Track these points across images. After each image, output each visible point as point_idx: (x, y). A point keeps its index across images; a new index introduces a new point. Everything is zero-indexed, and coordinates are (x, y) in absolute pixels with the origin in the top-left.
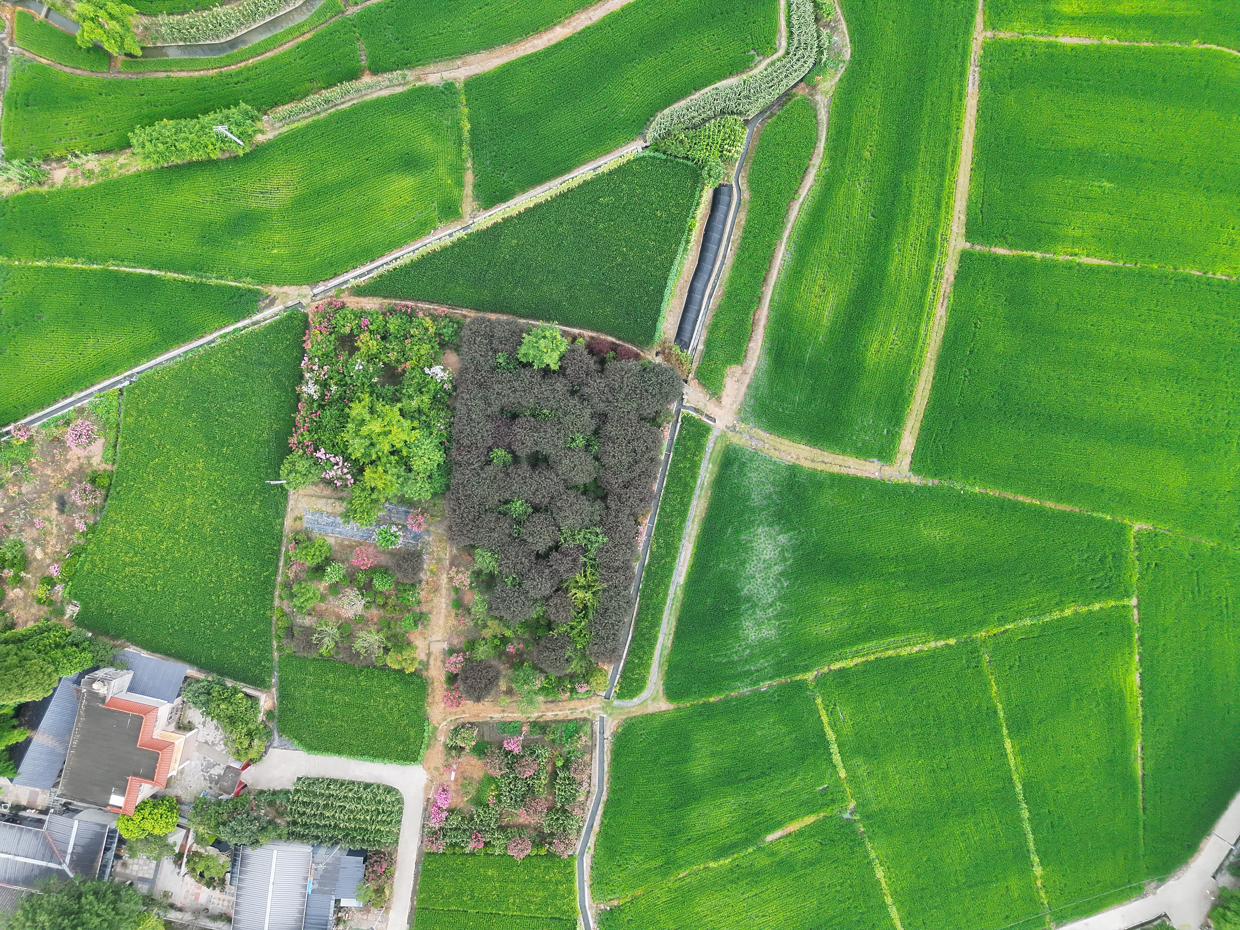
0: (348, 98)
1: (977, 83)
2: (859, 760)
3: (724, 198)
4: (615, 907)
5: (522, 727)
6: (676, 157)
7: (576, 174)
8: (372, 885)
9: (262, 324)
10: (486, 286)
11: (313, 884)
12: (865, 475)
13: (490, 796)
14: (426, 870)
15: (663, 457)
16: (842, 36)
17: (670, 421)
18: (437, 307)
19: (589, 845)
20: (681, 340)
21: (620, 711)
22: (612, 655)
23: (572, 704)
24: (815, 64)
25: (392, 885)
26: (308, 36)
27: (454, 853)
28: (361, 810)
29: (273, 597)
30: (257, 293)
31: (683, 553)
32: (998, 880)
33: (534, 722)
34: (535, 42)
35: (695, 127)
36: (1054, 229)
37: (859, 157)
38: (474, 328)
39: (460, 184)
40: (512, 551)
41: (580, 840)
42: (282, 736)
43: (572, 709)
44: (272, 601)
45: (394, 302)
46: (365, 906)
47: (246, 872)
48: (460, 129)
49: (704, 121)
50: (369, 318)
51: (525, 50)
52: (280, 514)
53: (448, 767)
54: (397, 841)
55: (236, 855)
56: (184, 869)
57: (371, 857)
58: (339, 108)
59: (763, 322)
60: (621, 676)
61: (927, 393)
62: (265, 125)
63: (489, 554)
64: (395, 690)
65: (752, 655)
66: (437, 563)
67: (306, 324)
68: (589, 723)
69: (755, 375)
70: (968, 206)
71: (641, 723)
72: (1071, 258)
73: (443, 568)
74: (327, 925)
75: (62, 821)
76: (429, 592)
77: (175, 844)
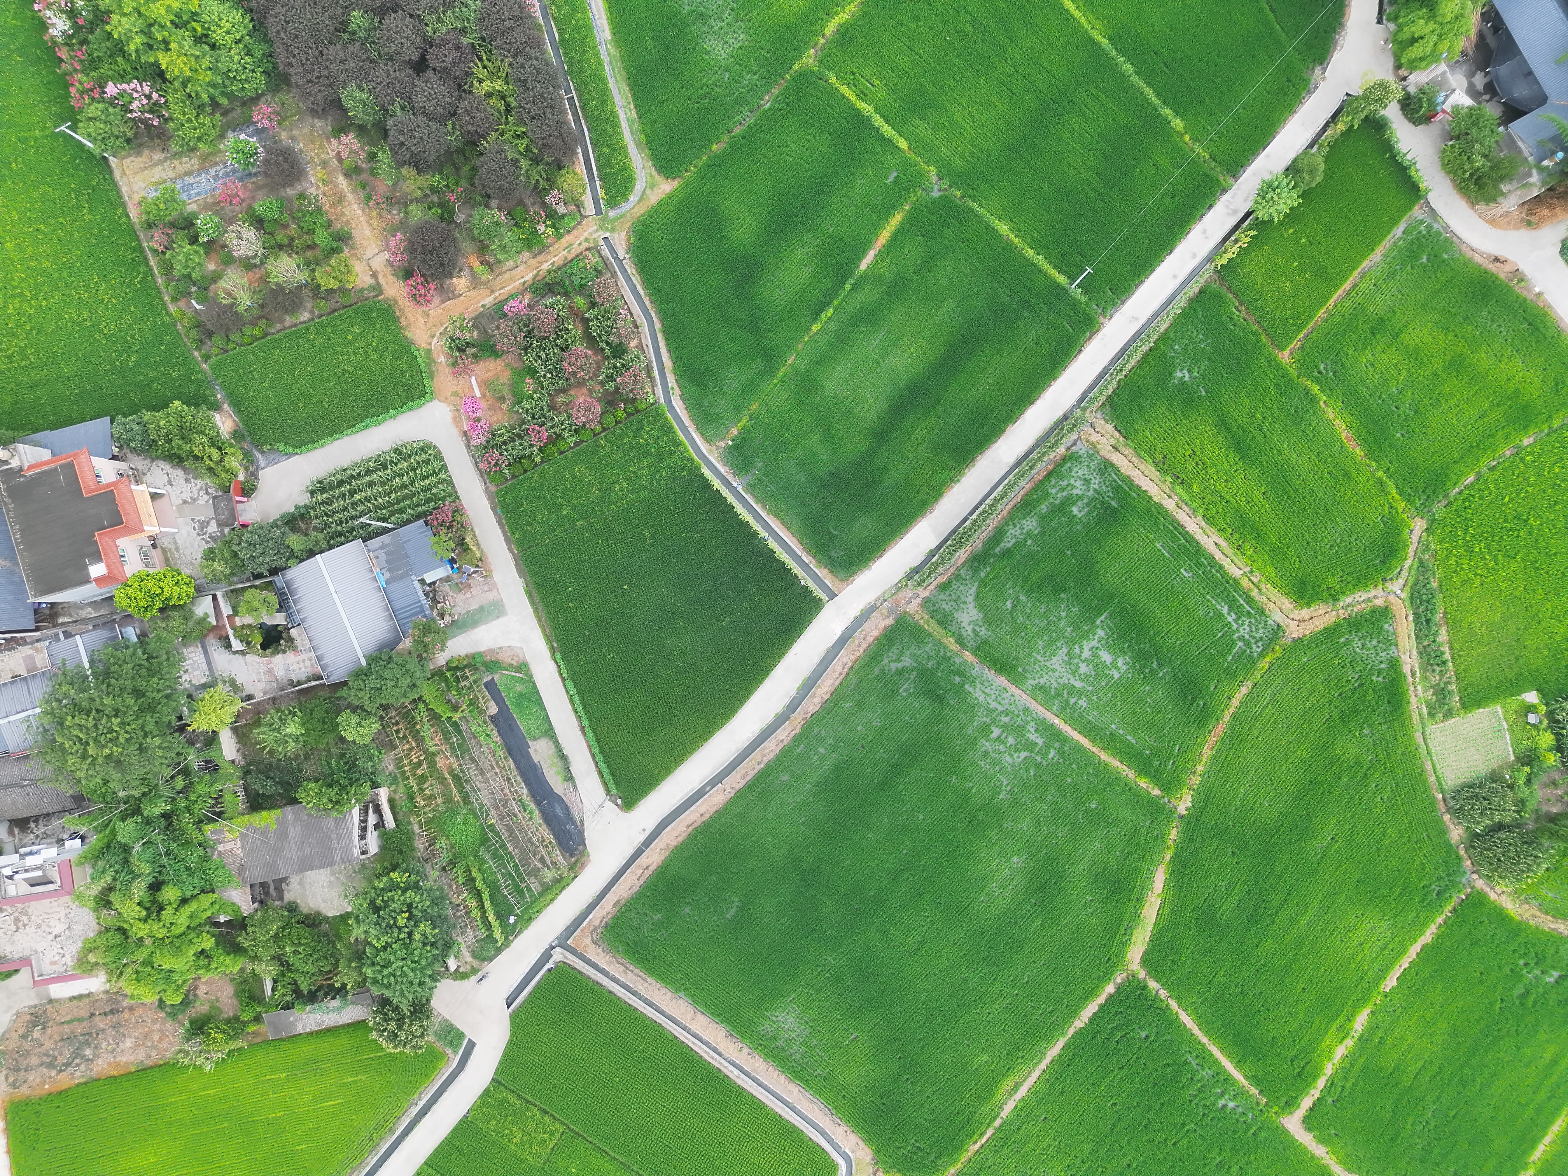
2: (913, 120)
4: (737, 436)
11: (382, 574)
19: (670, 384)
21: (621, 220)
27: (525, 470)
31: (592, 3)
33: (533, 284)
42: (263, 452)
43: (566, 248)
47: (300, 599)
52: (118, 204)
54: (458, 499)
56: (236, 645)
60: (600, 180)
65: (733, 76)
68: (595, 252)
71: (654, 218)
74: (423, 611)
75: (63, 647)
76: (333, 205)
77: (206, 615)
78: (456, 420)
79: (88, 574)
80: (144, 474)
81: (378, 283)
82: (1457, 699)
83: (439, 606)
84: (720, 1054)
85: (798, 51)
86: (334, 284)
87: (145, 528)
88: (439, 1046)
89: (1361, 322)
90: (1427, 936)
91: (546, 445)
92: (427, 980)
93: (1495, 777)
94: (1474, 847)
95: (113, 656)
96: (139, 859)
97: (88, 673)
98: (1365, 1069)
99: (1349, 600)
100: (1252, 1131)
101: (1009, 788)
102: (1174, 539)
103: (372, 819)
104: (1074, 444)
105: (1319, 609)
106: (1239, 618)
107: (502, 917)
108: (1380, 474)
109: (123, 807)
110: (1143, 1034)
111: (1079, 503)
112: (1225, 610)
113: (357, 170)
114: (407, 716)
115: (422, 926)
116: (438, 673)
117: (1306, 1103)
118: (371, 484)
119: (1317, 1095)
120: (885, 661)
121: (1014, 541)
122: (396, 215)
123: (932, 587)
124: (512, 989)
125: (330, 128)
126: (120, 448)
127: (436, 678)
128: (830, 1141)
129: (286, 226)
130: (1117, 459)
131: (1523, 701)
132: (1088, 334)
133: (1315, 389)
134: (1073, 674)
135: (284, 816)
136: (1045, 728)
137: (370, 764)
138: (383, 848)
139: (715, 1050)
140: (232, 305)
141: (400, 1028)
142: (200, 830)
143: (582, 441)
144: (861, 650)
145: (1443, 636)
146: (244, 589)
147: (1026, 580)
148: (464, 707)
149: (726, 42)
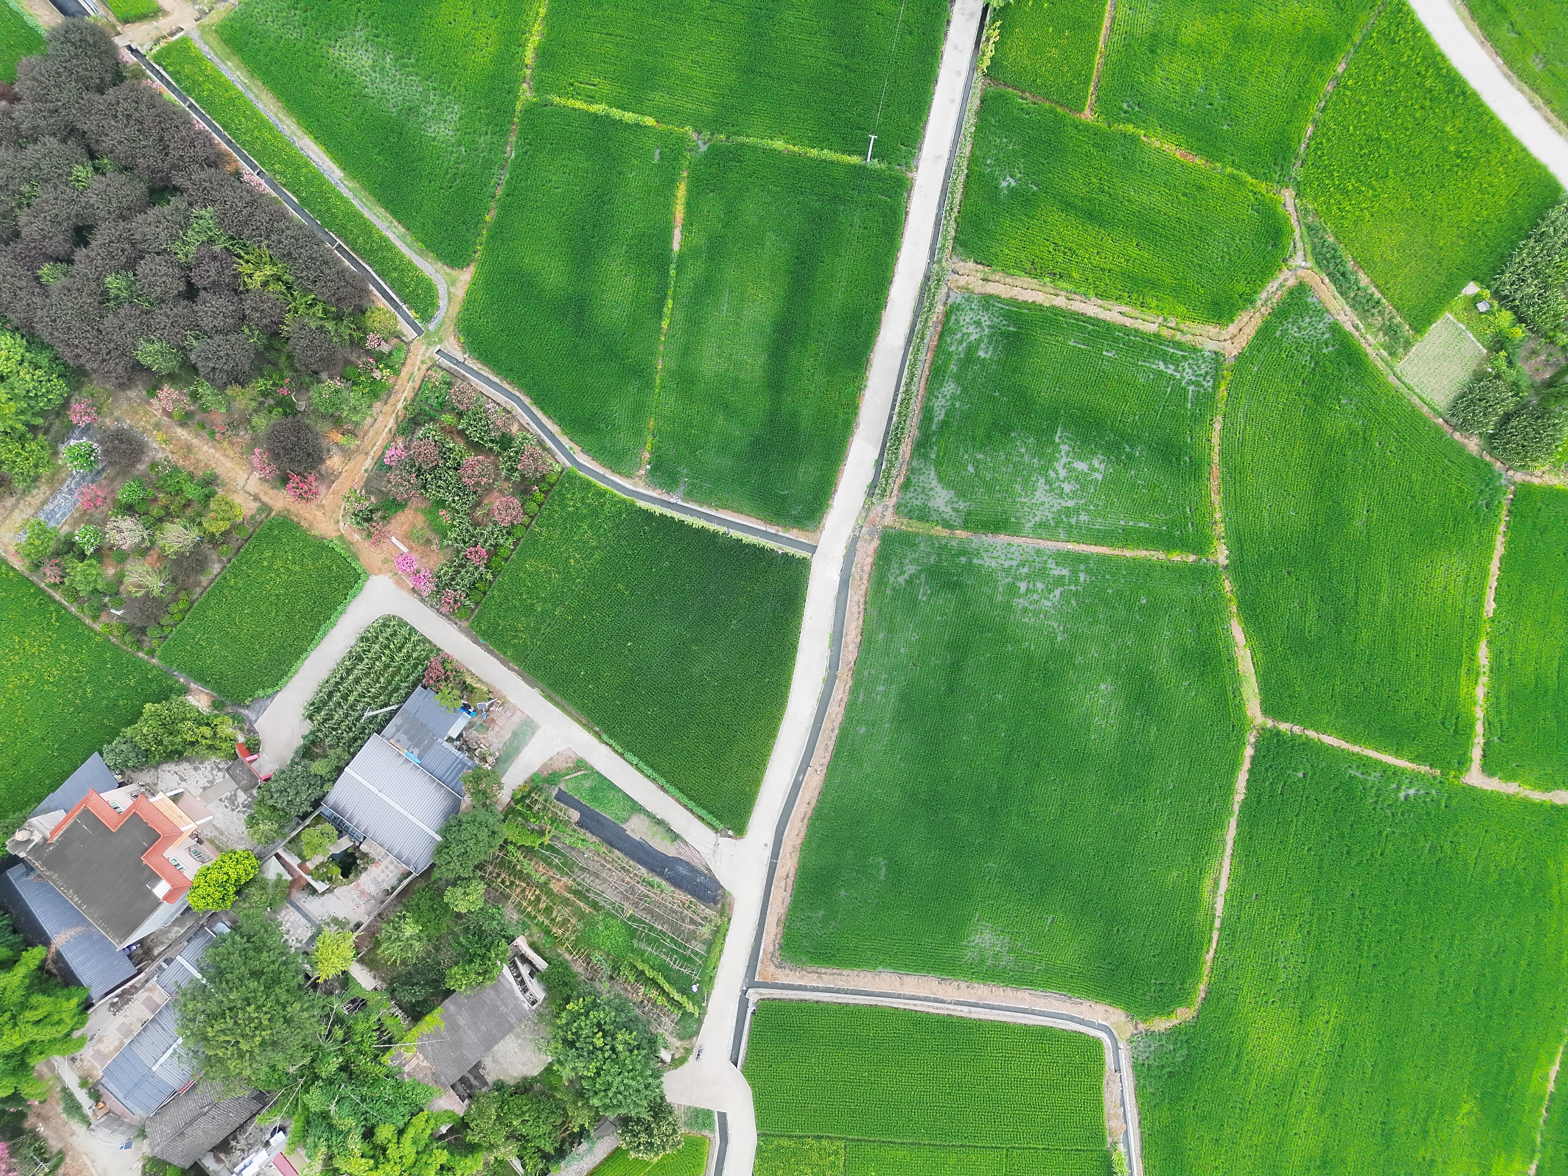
4: (650, 458)
11: (411, 752)
19: (566, 446)
21: (443, 328)
23: (404, 374)
42: (248, 706)
43: (409, 379)
47: (351, 816)
54: (439, 650)
56: (320, 886)
60: (403, 300)
65: (469, 147)
68: (436, 368)
71: (470, 309)
74: (465, 764)
75: (170, 971)
76: (186, 457)
77: (280, 876)
78: (399, 583)
79: (156, 897)
80: (156, 784)
81: (263, 503)
82: (1407, 327)
83: (477, 753)
84: (943, 1002)
85: (512, 92)
86: (224, 526)
87: (183, 829)
88: (695, 1133)
89: (1136, 48)
90: (1499, 548)
91: (489, 560)
92: (650, 1080)
93: (1479, 376)
94: (1495, 448)
95: (217, 955)
96: (340, 1118)
97: (204, 982)
98: (1511, 695)
99: (1264, 295)
100: (1443, 804)
101: (1061, 628)
102: (1082, 329)
103: (524, 970)
104: (948, 296)
105: (1242, 318)
106: (1178, 366)
107: (685, 991)
108: (1229, 170)
109: (301, 1081)
110: (1300, 775)
111: (982, 346)
112: (1162, 366)
113: (189, 415)
114: (504, 864)
115: (620, 1037)
116: (510, 812)
117: (1476, 753)
118: (357, 681)
119: (1482, 741)
120: (892, 580)
121: (943, 411)
122: (245, 435)
123: (895, 492)
124: (730, 1048)
125: (144, 393)
126: (122, 773)
127: (510, 816)
128: (1082, 1022)
129: (155, 499)
130: (992, 288)
131: (1465, 295)
132: (905, 195)
133: (1130, 128)
134: (1061, 497)
135: (447, 1010)
136: (1064, 558)
137: (495, 923)
138: (548, 989)
139: (937, 1000)
140: (147, 594)
141: (651, 1135)
142: (380, 1064)
143: (519, 539)
144: (865, 582)
145: (1364, 280)
146: (298, 835)
147: (974, 438)
148: (549, 827)
149: (445, 121)
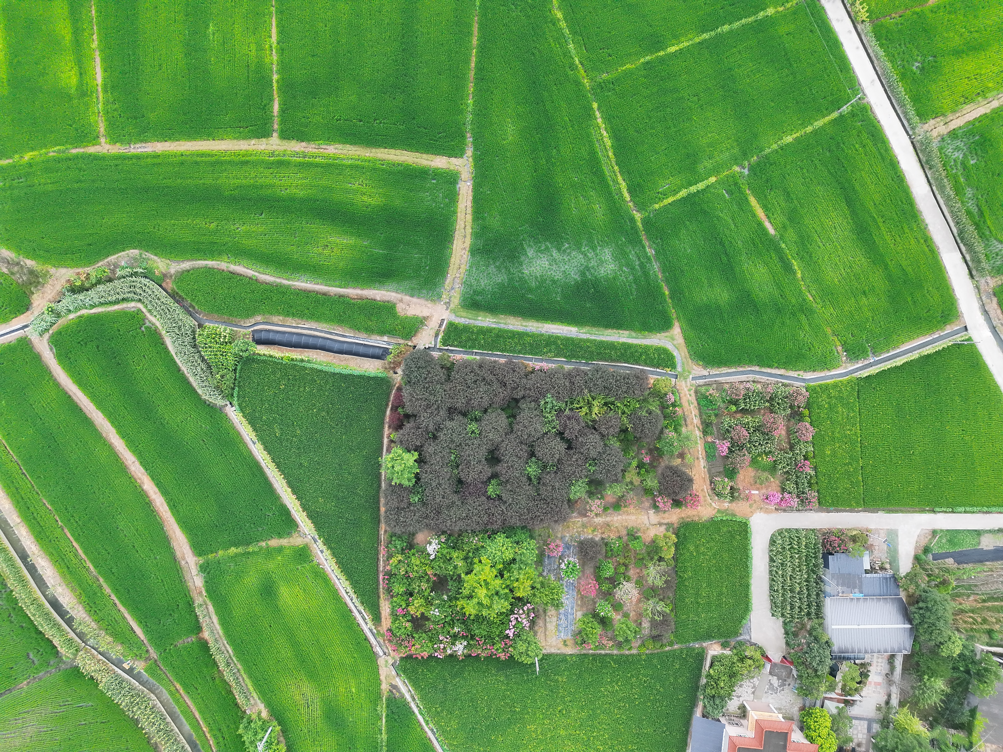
0: (223, 648)
1: (144, 145)
2: (700, 168)
3: (263, 336)
4: (843, 348)
5: (709, 442)
6: (235, 379)
7: (260, 457)
8: (851, 546)
9: (413, 693)
10: (359, 518)
11: (855, 593)
12: (470, 193)
13: (766, 460)
14: (833, 504)
15: (478, 357)
16: (120, 259)
17: (448, 356)
18: (381, 555)
19: (796, 376)
20: (382, 355)
21: (685, 365)
22: (641, 377)
23: (685, 404)
24: (146, 277)
25: (848, 530)
26: (178, 686)
27: (817, 483)
28: (792, 562)
29: (631, 655)
30: (388, 699)
31: (553, 331)
32: (783, 43)
33: (703, 432)
34: (158, 504)
35: (209, 367)
36: (253, 67)
37: (216, 232)
38: (393, 524)
39: (280, 550)
40: (568, 469)
41: (793, 384)
42: (741, 634)
43: (689, 404)
44: (634, 655)
45: (381, 590)
46: (867, 549)
47: (853, 649)
48: (236, 555)
49: (203, 360)
50: (396, 609)
51: (166, 512)
52: (563, 658)
53: (748, 498)
54: (813, 530)
55: (840, 658)
56: (856, 697)
57: (828, 549)
58: (232, 654)
59: (359, 292)
60: (658, 368)
61: (398, 152)
62: (254, 711)
63: (573, 487)
64: (692, 548)
65: (628, 265)
66: (586, 527)
67: (409, 658)
68: (699, 388)
69: (403, 293)
70: (244, 139)
71: (692, 346)
72: (274, 50)
73: (589, 522)
77: (837, 708)
111: (969, 158)
121: (975, 206)
129: (618, 564)
130: (953, 125)
132: (871, 113)
